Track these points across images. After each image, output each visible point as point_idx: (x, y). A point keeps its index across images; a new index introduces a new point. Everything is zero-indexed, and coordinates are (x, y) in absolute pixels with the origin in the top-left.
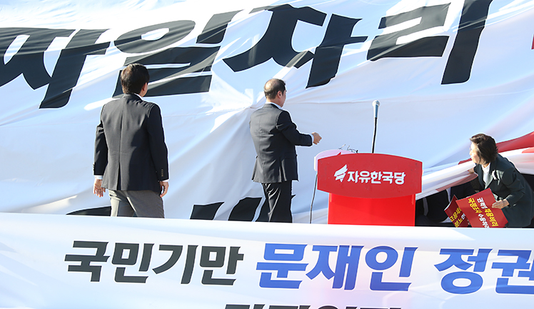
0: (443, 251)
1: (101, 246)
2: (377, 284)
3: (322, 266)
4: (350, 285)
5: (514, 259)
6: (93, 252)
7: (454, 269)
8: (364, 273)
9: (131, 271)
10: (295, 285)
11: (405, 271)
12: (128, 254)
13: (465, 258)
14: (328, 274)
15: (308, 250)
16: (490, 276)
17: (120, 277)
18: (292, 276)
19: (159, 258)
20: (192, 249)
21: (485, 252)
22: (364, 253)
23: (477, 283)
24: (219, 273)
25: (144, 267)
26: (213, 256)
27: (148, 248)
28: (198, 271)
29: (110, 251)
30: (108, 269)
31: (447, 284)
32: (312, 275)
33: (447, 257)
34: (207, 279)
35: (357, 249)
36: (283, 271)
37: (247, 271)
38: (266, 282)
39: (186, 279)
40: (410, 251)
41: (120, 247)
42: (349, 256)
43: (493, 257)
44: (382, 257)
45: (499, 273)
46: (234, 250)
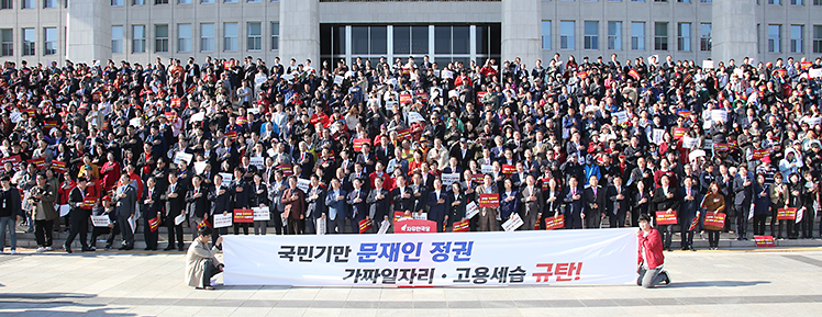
0: (433, 244)
1: (293, 248)
2: (406, 259)
3: (384, 253)
4: (396, 260)
5: (460, 247)
6: (289, 250)
7: (437, 252)
8: (401, 255)
9: (306, 257)
10: (373, 261)
11: (418, 254)
12: (303, 251)
13: (441, 247)
14: (387, 257)
15: (378, 246)
16: (452, 254)
17: (301, 259)
18: (372, 257)
19: (316, 252)
20: (330, 248)
21: (449, 243)
22: (401, 246)
23: (446, 258)
24: (342, 257)
25: (310, 256)
26: (339, 251)
27: (312, 248)
28: (333, 257)
29: (296, 250)
30: (296, 257)
31: (435, 259)
32: (380, 257)
33: (434, 247)
34: (337, 260)
35: (399, 244)
36: (368, 256)
37: (353, 256)
38: (361, 260)
39: (328, 261)
40: (420, 244)
41: (300, 248)
42: (395, 248)
43: (453, 246)
44: (408, 248)
45: (455, 253)
46: (348, 247)
